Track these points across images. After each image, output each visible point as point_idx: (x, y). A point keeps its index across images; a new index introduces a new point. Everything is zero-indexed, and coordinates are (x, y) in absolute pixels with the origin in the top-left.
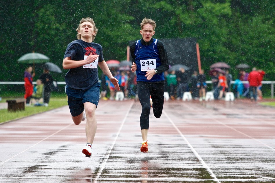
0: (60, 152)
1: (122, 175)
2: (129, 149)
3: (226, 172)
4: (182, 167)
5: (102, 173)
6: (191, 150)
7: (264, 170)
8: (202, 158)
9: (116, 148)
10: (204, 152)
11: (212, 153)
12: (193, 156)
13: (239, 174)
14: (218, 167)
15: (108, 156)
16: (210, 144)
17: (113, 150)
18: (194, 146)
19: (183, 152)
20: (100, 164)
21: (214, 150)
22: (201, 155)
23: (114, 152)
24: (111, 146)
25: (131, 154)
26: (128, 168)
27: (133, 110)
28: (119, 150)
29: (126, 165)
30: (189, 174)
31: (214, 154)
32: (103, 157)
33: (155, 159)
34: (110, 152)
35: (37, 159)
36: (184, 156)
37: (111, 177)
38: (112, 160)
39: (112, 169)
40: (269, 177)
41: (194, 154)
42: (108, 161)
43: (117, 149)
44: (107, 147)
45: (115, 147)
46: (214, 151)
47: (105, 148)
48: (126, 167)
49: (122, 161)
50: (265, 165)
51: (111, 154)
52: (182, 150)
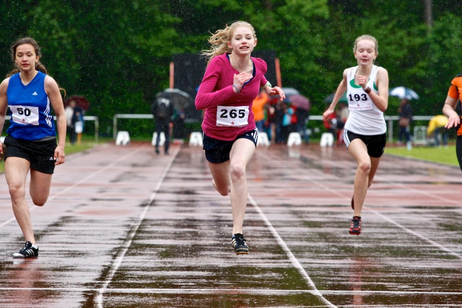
0: (48, 235)
1: (149, 282)
2: (167, 229)
3: (333, 275)
4: (255, 264)
5: (114, 279)
6: (269, 231)
7: (398, 272)
8: (290, 247)
9: (144, 228)
10: (291, 236)
11: (306, 236)
12: (273, 243)
13: (355, 279)
14: (318, 266)
15: (128, 244)
16: (301, 219)
17: (139, 231)
18: (274, 224)
19: (255, 235)
20: (113, 260)
21: (309, 232)
22: (287, 241)
23: (141, 235)
24: (135, 224)
25: (169, 238)
26: (160, 267)
27: (179, 160)
28: (148, 232)
29: (157, 261)
30: (267, 280)
31: (309, 239)
32: (119, 246)
33: (210, 250)
34: (133, 235)
35: (5, 248)
36: (257, 243)
37: (128, 286)
38: (134, 251)
39: (132, 269)
40: (409, 285)
41: (276, 239)
42: (127, 254)
43: (147, 230)
44: (129, 225)
45: (143, 225)
46: (308, 234)
47: (125, 227)
48: (158, 266)
49: (152, 252)
50: (397, 260)
51: (134, 238)
52: (255, 230)
